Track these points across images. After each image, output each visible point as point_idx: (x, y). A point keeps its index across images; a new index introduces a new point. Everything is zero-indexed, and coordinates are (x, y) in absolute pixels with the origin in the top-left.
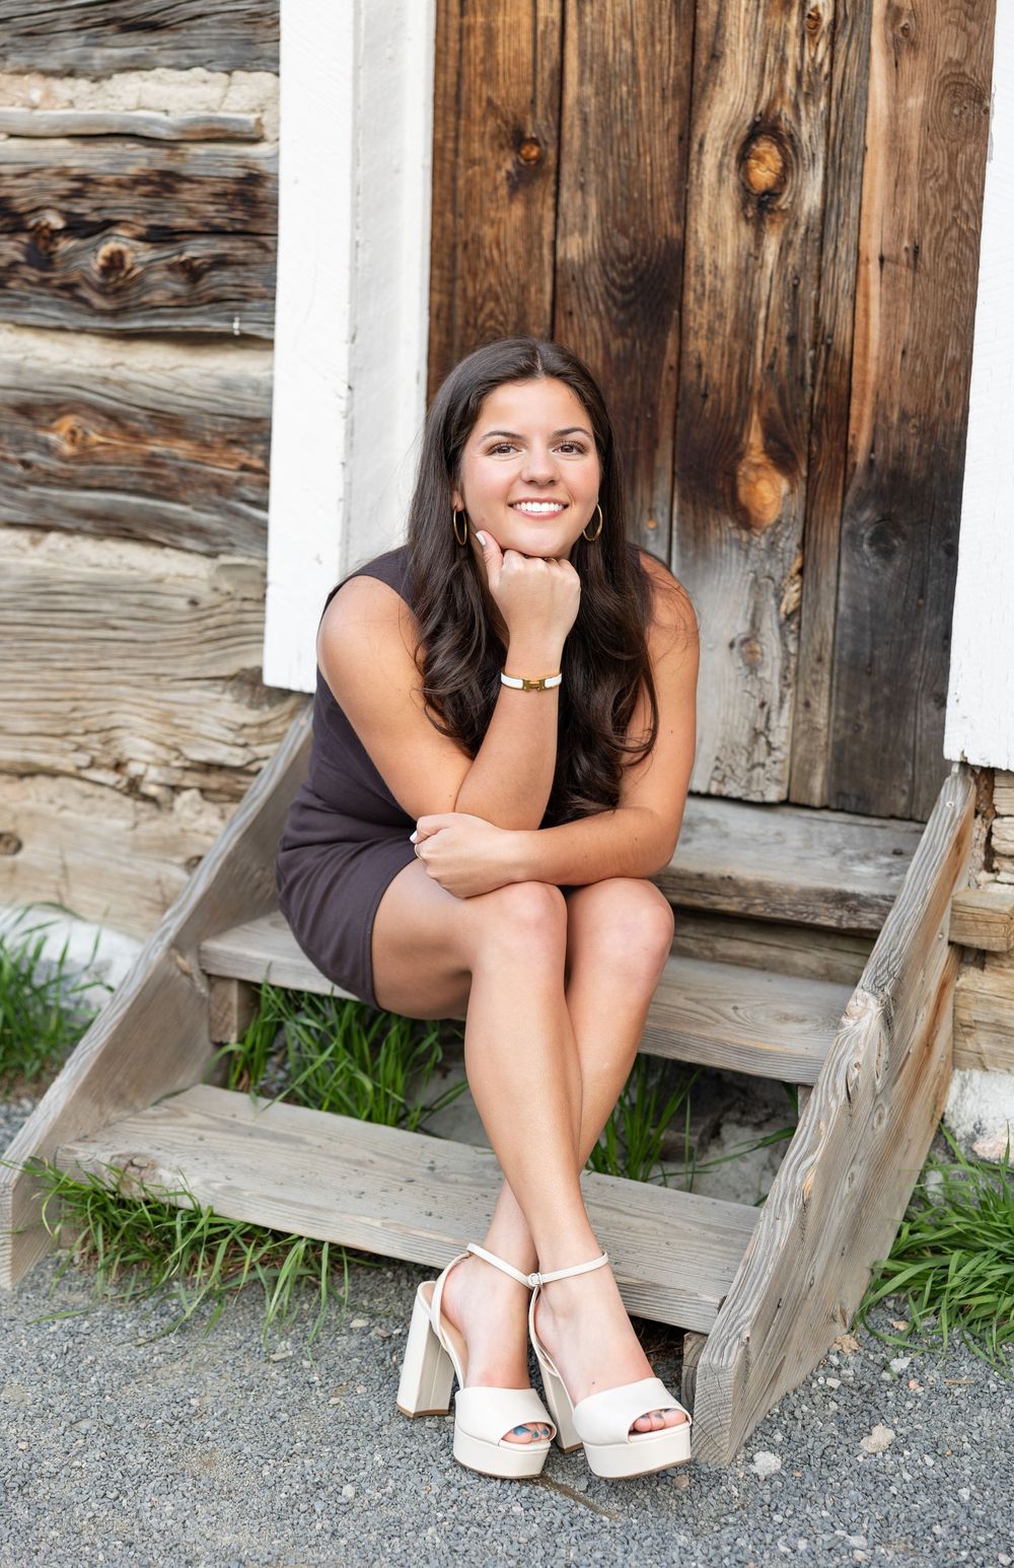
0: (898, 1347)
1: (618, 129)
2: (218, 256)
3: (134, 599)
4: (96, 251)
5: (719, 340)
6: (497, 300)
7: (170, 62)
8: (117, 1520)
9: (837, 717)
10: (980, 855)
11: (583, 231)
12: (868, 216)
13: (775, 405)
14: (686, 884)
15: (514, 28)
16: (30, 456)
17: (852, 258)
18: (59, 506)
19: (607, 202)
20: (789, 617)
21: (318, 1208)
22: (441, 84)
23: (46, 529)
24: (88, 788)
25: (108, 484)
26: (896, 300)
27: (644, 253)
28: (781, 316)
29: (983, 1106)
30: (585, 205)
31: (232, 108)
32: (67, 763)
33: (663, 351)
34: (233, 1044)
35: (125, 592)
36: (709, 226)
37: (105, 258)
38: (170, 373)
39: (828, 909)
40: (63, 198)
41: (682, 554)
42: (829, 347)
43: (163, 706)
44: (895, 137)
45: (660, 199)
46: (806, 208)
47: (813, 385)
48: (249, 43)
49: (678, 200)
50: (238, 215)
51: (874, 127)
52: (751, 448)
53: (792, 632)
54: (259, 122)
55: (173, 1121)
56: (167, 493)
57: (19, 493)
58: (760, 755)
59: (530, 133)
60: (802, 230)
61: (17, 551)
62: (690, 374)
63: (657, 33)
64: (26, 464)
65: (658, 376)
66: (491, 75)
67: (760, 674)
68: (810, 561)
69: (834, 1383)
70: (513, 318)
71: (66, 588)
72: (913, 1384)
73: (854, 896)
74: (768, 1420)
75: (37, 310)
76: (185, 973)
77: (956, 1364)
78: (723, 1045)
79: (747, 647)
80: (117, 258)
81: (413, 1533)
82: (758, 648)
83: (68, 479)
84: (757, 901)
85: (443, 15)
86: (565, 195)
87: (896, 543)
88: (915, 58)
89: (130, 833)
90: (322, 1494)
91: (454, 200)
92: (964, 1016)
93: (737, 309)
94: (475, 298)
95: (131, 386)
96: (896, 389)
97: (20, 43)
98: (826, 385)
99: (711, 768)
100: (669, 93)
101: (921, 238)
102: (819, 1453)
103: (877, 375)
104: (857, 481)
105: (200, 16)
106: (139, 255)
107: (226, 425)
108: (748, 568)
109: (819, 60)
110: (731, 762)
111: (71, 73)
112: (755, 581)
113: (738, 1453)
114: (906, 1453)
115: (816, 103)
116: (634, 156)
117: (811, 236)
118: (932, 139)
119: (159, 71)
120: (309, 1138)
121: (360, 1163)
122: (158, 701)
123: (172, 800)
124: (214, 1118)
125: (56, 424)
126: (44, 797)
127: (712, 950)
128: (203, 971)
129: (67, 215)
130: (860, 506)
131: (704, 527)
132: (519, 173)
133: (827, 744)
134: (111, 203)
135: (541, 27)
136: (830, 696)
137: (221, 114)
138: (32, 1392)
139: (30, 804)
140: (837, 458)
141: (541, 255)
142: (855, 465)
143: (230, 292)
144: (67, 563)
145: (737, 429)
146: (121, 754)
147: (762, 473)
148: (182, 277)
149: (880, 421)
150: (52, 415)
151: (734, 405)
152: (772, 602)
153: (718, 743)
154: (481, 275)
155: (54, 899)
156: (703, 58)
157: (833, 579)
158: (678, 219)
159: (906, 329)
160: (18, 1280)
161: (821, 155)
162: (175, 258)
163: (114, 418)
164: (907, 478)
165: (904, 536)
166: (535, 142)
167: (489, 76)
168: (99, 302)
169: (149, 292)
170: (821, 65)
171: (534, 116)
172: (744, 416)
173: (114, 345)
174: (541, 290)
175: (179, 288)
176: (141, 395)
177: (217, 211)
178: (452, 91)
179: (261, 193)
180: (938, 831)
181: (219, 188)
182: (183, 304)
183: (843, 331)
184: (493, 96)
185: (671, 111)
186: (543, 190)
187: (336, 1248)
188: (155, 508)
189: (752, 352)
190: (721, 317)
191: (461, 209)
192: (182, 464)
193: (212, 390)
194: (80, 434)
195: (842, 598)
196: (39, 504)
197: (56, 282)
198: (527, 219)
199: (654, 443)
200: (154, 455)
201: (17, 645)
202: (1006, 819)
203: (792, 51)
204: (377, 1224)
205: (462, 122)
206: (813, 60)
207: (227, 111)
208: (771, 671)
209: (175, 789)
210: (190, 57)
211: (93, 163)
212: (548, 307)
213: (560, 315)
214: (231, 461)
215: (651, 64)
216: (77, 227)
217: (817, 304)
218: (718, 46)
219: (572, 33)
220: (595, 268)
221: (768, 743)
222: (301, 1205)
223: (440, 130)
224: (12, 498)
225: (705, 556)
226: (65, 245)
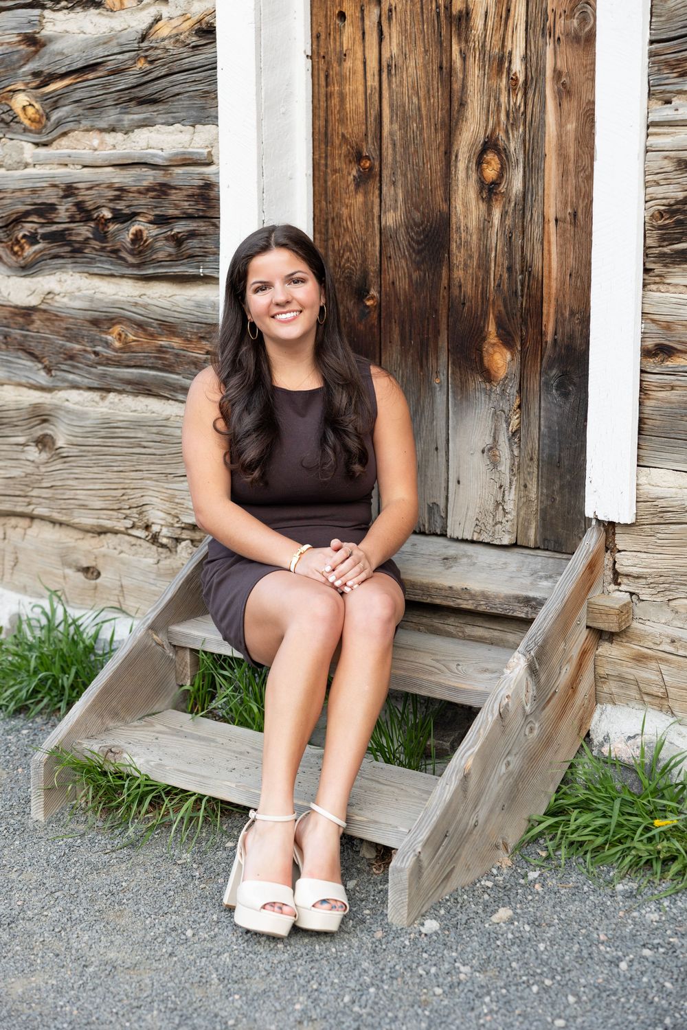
0: (537, 865)
1: (412, 149)
2: (191, 230)
3: (154, 430)
4: (128, 231)
5: (470, 271)
6: (351, 251)
7: (163, 121)
8: (56, 943)
9: (542, 493)
10: (609, 574)
11: (395, 209)
12: (548, 195)
13: (502, 308)
14: (443, 593)
15: (355, 92)
16: (98, 349)
17: (540, 220)
18: (113, 378)
19: (408, 192)
20: (514, 434)
21: (204, 777)
22: (317, 127)
23: (109, 391)
24: (133, 540)
25: (138, 364)
26: (565, 244)
27: (428, 221)
28: (503, 256)
29: (610, 725)
30: (396, 194)
31: (196, 146)
32: (121, 525)
33: (440, 278)
34: (188, 686)
35: (149, 426)
36: (463, 204)
37: (133, 234)
38: (170, 299)
39: (520, 607)
40: (111, 200)
41: (454, 398)
42: (530, 272)
43: (170, 491)
44: (561, 147)
45: (436, 189)
46: (514, 191)
47: (522, 296)
48: (204, 108)
49: (446, 189)
50: (200, 207)
51: (549, 142)
52: (490, 334)
53: (516, 443)
54: (209, 153)
55: (146, 728)
56: (168, 368)
57: (93, 370)
58: (499, 517)
59: (365, 153)
60: (513, 204)
61: (94, 404)
62: (456, 292)
63: (431, 92)
64: (96, 354)
65: (438, 293)
66: (343, 120)
67: (499, 469)
68: (524, 401)
69: (490, 884)
70: (359, 261)
71: (119, 424)
72: (537, 886)
73: (534, 599)
74: (440, 902)
75: (99, 265)
76: (158, 644)
77: (568, 876)
78: (440, 685)
79: (491, 451)
80: (139, 233)
81: (216, 956)
82: (497, 453)
83: (118, 361)
84: (482, 603)
85: (316, 86)
86: (385, 189)
87: (571, 388)
88: (570, 101)
89: (156, 566)
90: (174, 934)
91: (326, 193)
92: (601, 671)
93: (480, 252)
94: (339, 250)
95: (150, 307)
96: (567, 297)
97: (87, 114)
98: (529, 296)
99: (474, 525)
100: (439, 126)
101: (577, 207)
102: (464, 921)
103: (557, 289)
104: (548, 352)
105: (178, 94)
106: (150, 231)
107: (198, 328)
108: (491, 405)
109: (518, 104)
110: (484, 521)
111: (113, 130)
112: (495, 413)
113: (416, 919)
114: (516, 923)
115: (517, 129)
116: (421, 164)
117: (517, 208)
118: (581, 149)
119: (157, 126)
120: (218, 739)
121: (241, 753)
122: (167, 489)
123: (176, 546)
124: (169, 728)
125: (111, 330)
126: (111, 546)
127: (463, 632)
128: (170, 643)
129: (113, 210)
130: (550, 367)
131: (466, 382)
132: (360, 177)
133: (537, 510)
134: (136, 202)
135: (369, 91)
136: (538, 480)
137: (190, 150)
138: (36, 876)
139: (104, 550)
140: (537, 338)
141: (373, 223)
142: (546, 342)
143: (197, 251)
144: (119, 410)
145: (482, 323)
146: (148, 520)
147: (496, 349)
148: (173, 244)
149: (559, 316)
150: (109, 325)
151: (480, 309)
152: (504, 425)
153: (477, 510)
154: (342, 237)
155: (116, 605)
156: (456, 105)
157: (537, 411)
158: (446, 201)
159: (571, 261)
160: (49, 816)
161: (521, 160)
162: (169, 233)
163: (140, 325)
164: (575, 350)
165: (575, 385)
166: (368, 158)
167: (342, 121)
168: (130, 259)
169: (155, 253)
170: (520, 107)
171: (367, 143)
172: (485, 315)
173: (140, 284)
174: (374, 245)
175: (171, 250)
176: (154, 312)
177: (189, 205)
178: (323, 130)
179: (212, 194)
180: (579, 560)
181: (190, 192)
182: (175, 259)
183: (537, 264)
184: (345, 132)
185: (440, 137)
186: (373, 186)
187: (212, 800)
188: (163, 377)
189: (488, 278)
190: (471, 257)
191: (330, 198)
192: (176, 351)
193: (193, 308)
194: (123, 336)
195: (542, 422)
196: (103, 376)
197: (108, 249)
198: (365, 203)
199: (437, 333)
200: (161, 346)
201: (94, 458)
202: (623, 553)
203: (503, 99)
204: (233, 785)
205: (329, 148)
206: (515, 104)
207: (192, 148)
208: (505, 467)
209: (178, 540)
210: (173, 117)
211: (126, 180)
212: (378, 254)
213: (384, 258)
214: (201, 349)
215: (428, 110)
216: (119, 217)
217: (522, 248)
218: (464, 98)
219: (386, 94)
220: (403, 230)
221: (504, 509)
222: (195, 775)
223: (316, 153)
224: (90, 373)
225: (467, 399)
226: (112, 227)
